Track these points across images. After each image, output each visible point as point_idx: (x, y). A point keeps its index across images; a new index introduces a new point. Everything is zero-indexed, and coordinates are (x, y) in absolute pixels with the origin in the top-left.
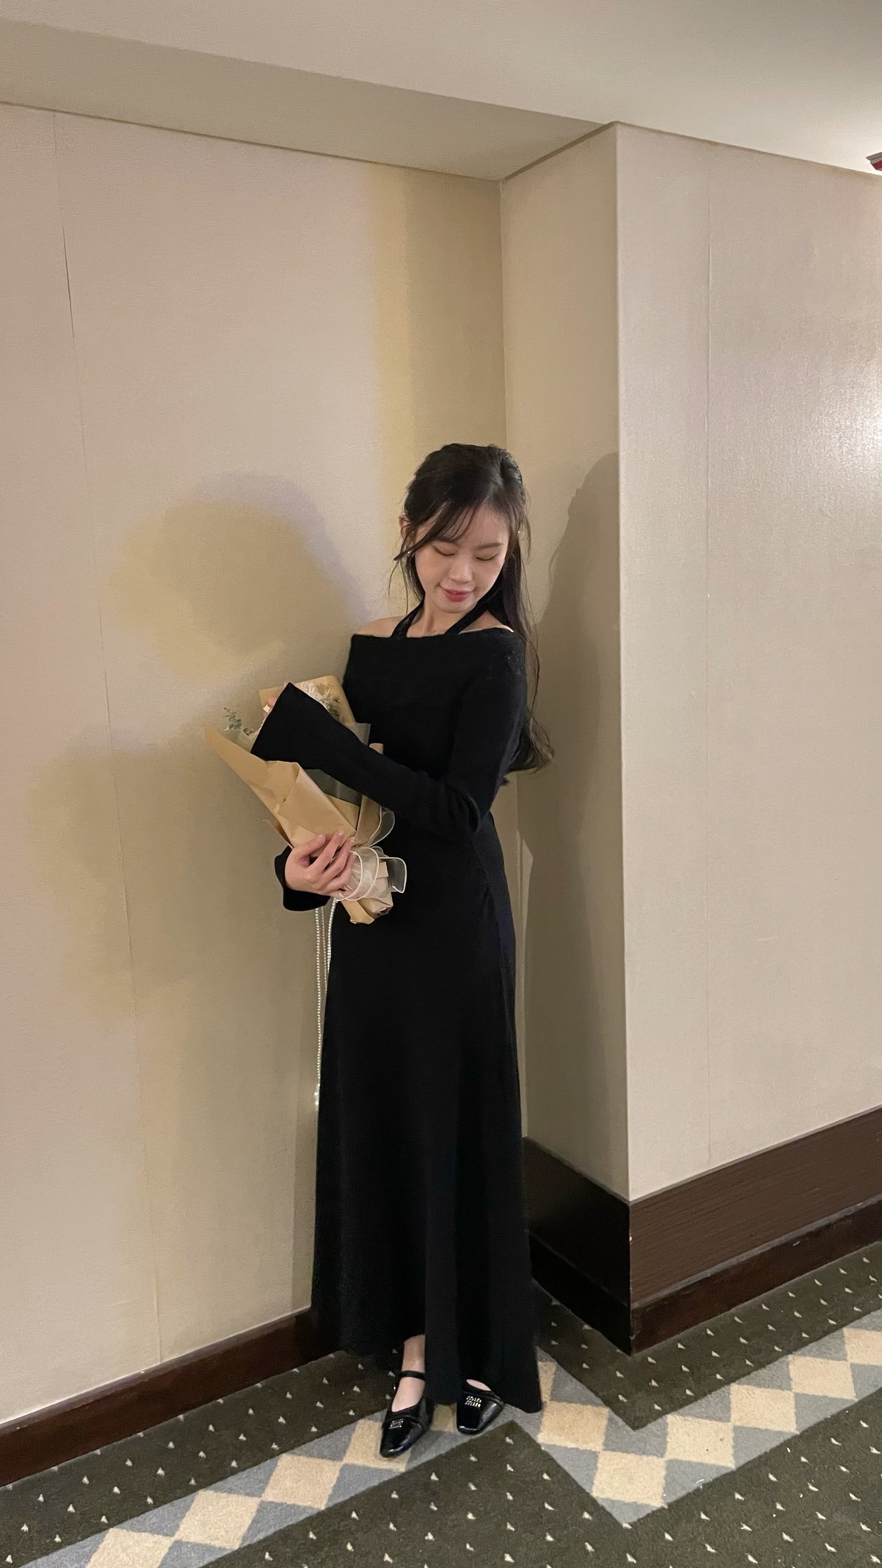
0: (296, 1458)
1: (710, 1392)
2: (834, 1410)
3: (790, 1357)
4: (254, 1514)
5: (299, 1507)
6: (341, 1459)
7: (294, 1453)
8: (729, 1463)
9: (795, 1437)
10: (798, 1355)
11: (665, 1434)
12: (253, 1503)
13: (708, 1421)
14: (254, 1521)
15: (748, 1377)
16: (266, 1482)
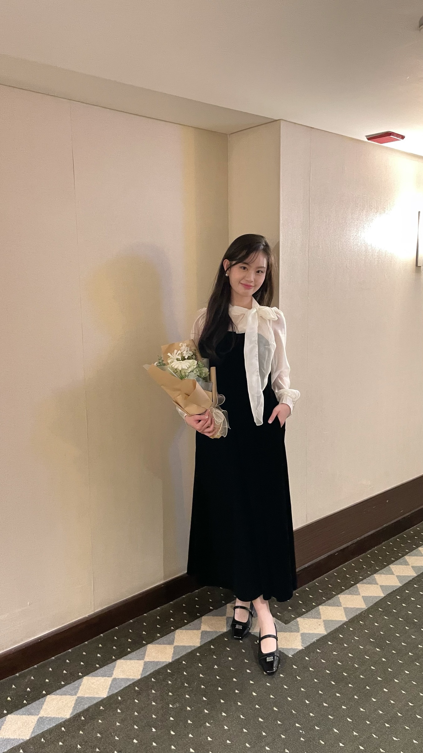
0: (154, 645)
1: (312, 610)
2: (359, 612)
3: (339, 596)
4: (143, 666)
5: (161, 662)
6: (173, 644)
7: (153, 644)
8: (325, 633)
9: (347, 622)
10: (342, 594)
11: (298, 625)
12: (141, 662)
13: (313, 619)
14: (143, 668)
15: (325, 603)
16: (144, 654)
